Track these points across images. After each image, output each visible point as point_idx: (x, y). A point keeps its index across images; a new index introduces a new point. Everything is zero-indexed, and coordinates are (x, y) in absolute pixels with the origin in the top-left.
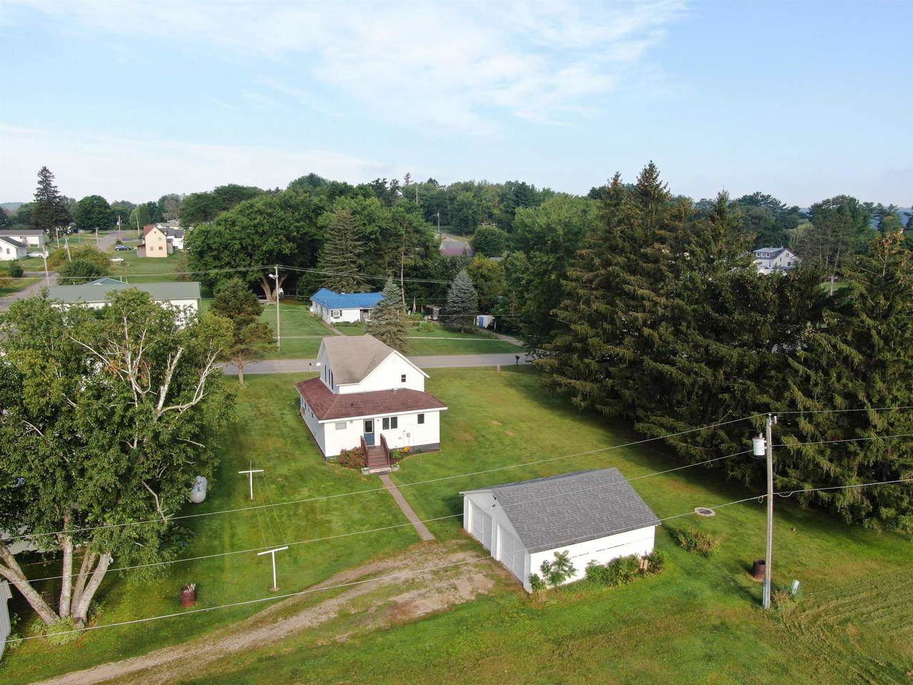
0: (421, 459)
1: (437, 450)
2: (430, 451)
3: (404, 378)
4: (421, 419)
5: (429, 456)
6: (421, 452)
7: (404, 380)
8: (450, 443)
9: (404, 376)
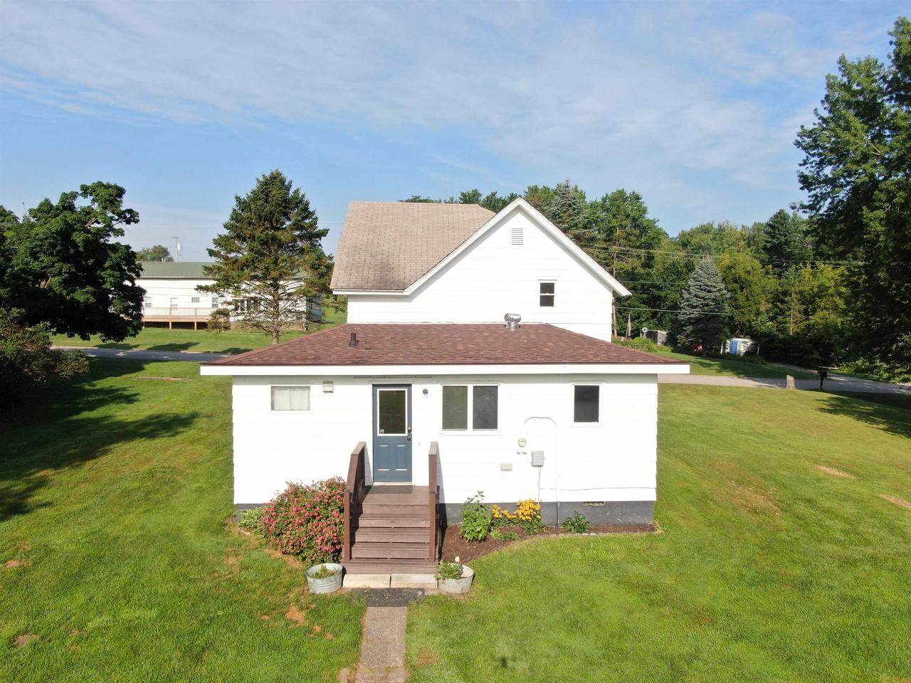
0: (577, 554)
1: (643, 527)
2: (617, 528)
3: (547, 295)
4: (587, 403)
5: (611, 545)
6: (581, 528)
7: (547, 301)
8: (694, 510)
9: (547, 288)
